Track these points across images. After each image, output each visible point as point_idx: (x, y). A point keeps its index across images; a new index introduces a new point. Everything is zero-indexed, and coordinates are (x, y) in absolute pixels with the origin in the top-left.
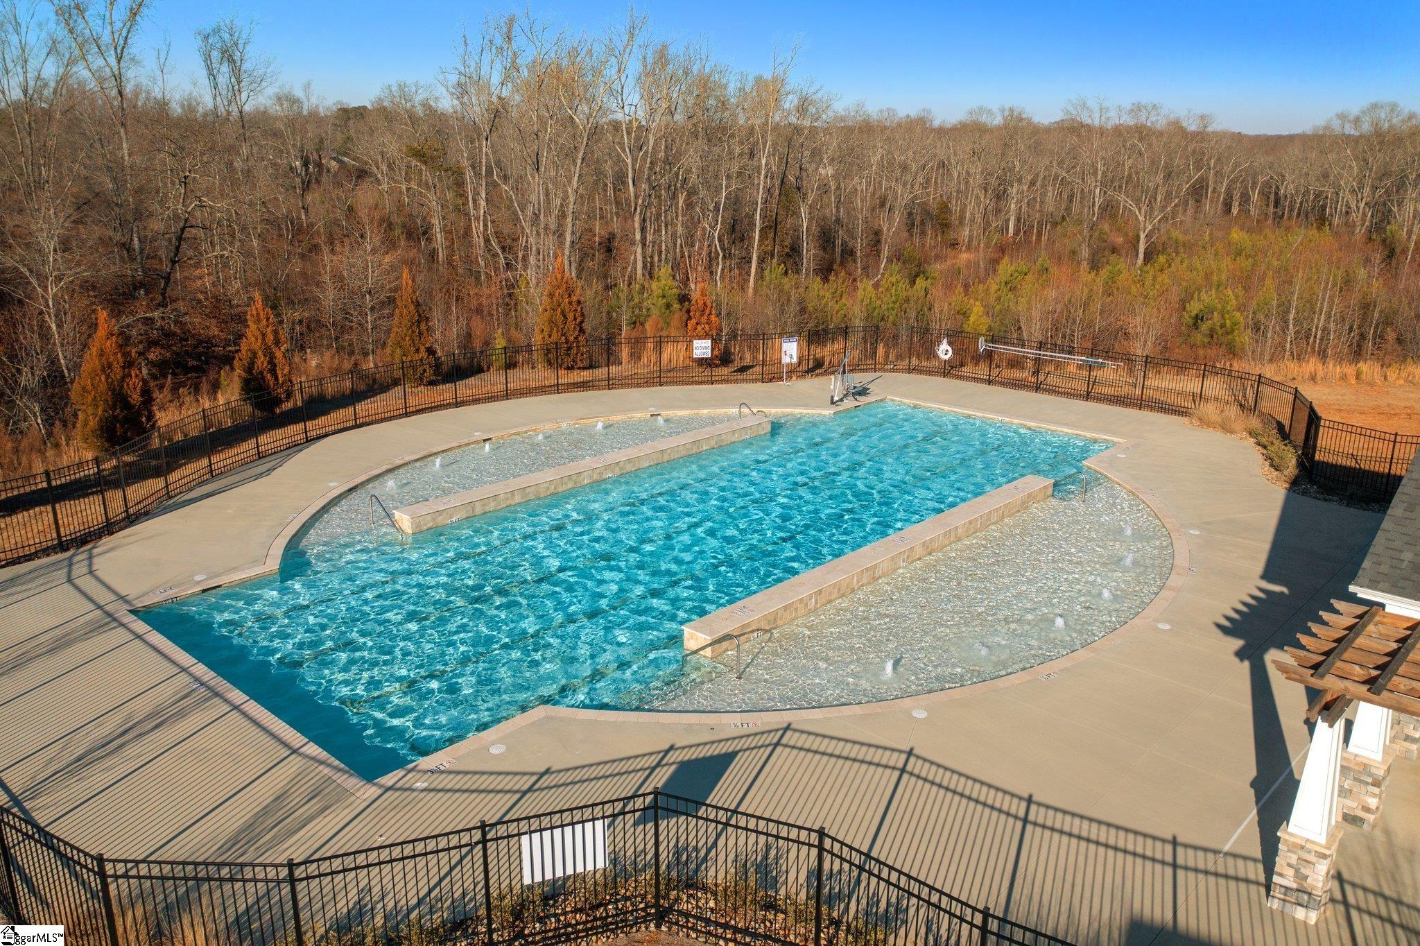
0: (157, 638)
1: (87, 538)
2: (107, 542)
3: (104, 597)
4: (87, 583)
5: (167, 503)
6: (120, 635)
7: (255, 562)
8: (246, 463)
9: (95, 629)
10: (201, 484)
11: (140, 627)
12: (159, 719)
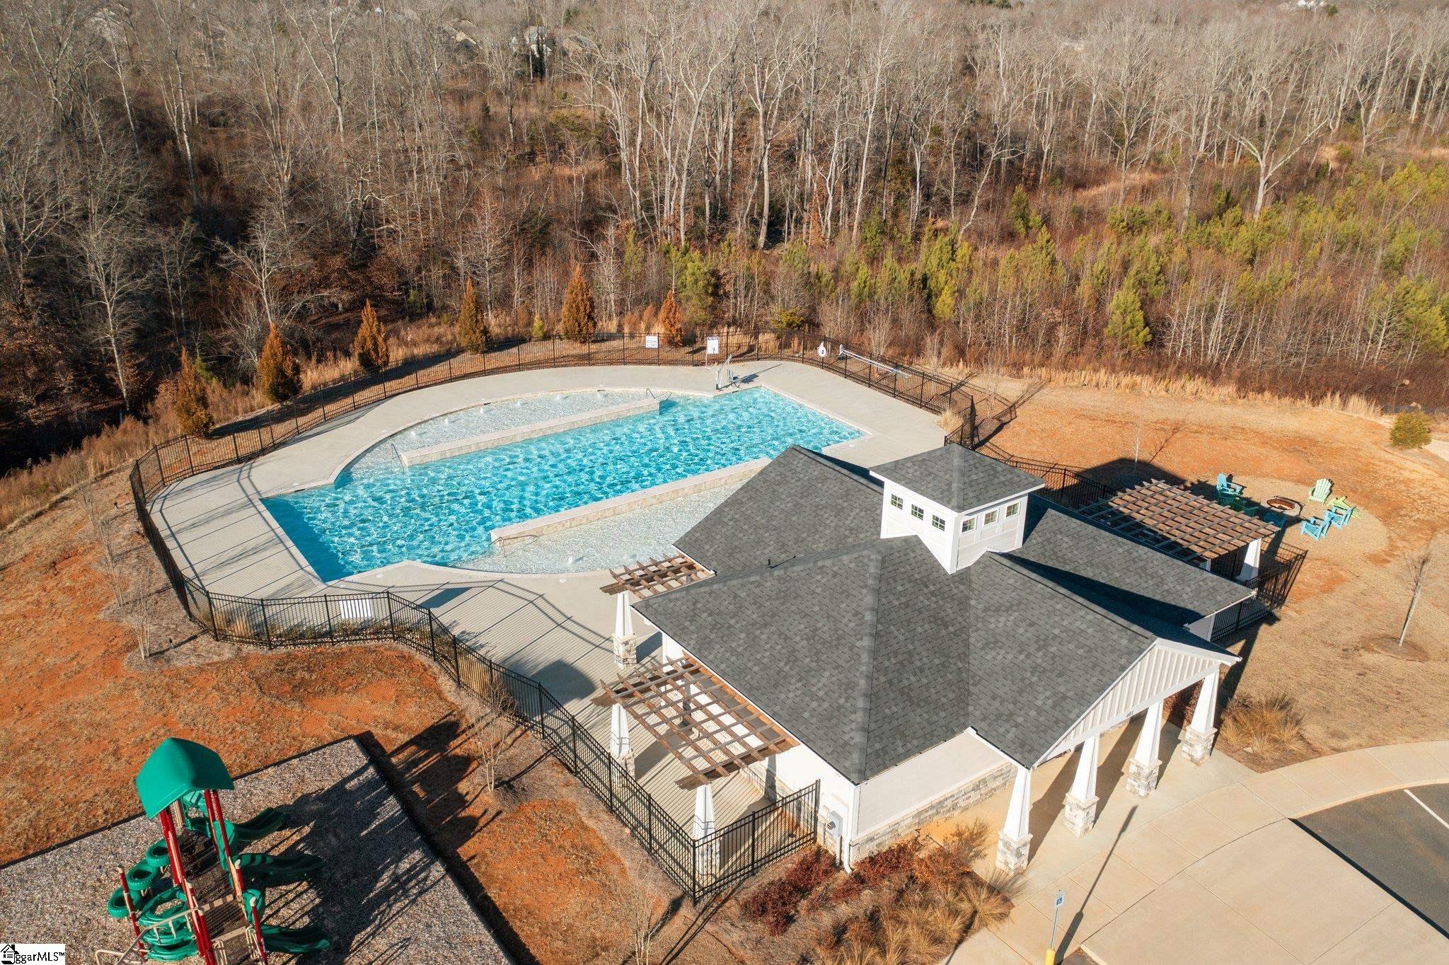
0: (267, 514)
1: (252, 457)
2: (261, 459)
3: (250, 491)
4: (245, 482)
5: (296, 437)
6: (252, 511)
7: (324, 478)
8: (346, 412)
9: (244, 506)
10: (318, 425)
11: (262, 507)
12: (256, 550)
